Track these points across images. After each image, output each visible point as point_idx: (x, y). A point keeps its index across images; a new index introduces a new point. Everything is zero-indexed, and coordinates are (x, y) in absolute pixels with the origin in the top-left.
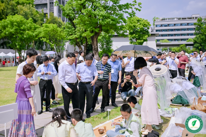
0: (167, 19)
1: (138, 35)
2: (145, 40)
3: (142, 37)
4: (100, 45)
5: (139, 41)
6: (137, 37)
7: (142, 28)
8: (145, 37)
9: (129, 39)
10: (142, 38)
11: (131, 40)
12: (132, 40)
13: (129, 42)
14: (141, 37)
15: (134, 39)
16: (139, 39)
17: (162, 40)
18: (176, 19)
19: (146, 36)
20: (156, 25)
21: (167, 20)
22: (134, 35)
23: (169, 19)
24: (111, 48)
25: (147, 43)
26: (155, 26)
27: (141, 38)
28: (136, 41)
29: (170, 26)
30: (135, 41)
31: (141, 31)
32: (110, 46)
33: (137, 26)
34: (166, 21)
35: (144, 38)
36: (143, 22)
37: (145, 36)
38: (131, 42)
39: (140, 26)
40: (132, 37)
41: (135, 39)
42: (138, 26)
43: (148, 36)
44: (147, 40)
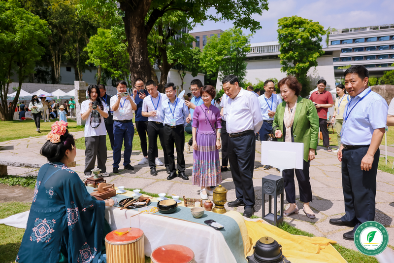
0: (353, 30)
1: (299, 54)
2: (313, 64)
3: (307, 57)
4: (221, 74)
5: (301, 65)
6: (296, 56)
7: (308, 38)
8: (312, 57)
9: (281, 61)
10: (307, 59)
11: (284, 63)
12: (288, 63)
13: (280, 69)
14: (305, 57)
15: (291, 62)
16: (301, 61)
17: (343, 66)
18: (368, 30)
19: (316, 55)
20: (331, 41)
21: (353, 32)
22: (291, 53)
23: (355, 29)
24: (242, 79)
25: (316, 69)
26: (330, 43)
27: (304, 59)
28: (295, 65)
29: (356, 42)
30: (292, 65)
31: (304, 45)
32: (242, 75)
33: (297, 34)
34: (349, 33)
35: (311, 59)
36: (310, 25)
37: (314, 55)
38: (284, 68)
39: (303, 34)
40: (285, 57)
41: (293, 61)
42: (300, 34)
43: (318, 54)
44: (316, 62)
